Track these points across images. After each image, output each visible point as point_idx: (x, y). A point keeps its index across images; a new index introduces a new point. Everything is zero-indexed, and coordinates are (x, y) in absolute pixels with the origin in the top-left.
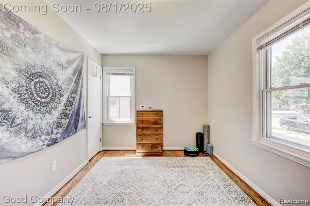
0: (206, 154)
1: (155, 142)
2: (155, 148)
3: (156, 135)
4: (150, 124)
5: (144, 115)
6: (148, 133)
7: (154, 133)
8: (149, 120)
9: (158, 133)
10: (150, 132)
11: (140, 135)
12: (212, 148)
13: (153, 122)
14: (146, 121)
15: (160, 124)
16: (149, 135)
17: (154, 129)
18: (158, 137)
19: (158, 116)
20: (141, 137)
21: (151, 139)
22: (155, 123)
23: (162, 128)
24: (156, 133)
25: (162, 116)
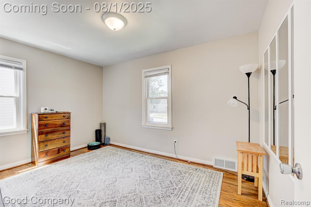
0: (106, 144)
1: (62, 144)
2: (62, 151)
3: (63, 138)
4: (56, 127)
5: (48, 119)
6: (54, 138)
7: (61, 135)
8: (55, 123)
9: (66, 135)
10: (56, 136)
11: (43, 142)
12: (109, 139)
13: (59, 125)
14: (52, 124)
15: (67, 126)
16: (55, 139)
17: (61, 132)
18: (65, 139)
19: (65, 118)
20: (45, 143)
21: (57, 143)
22: (63, 125)
23: (69, 130)
24: (63, 135)
25: (69, 118)
